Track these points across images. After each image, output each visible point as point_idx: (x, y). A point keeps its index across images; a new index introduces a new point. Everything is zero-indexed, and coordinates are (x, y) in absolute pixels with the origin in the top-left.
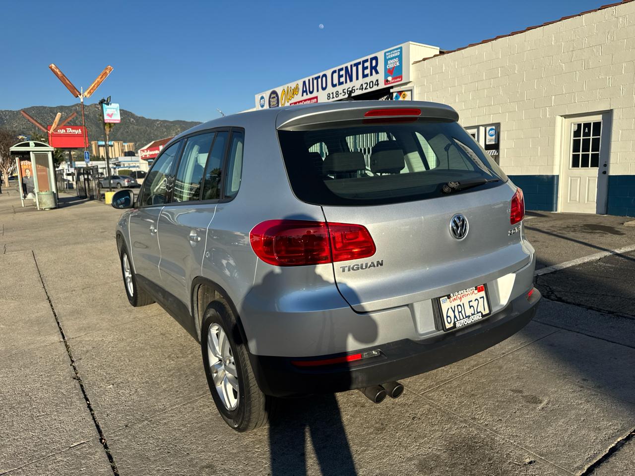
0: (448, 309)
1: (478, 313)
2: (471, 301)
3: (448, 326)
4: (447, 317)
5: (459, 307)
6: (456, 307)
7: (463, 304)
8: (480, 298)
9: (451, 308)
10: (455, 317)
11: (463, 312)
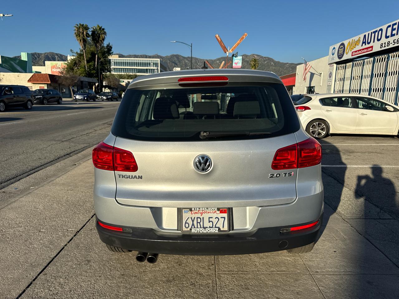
0: (189, 218)
1: (216, 227)
2: (212, 218)
3: (184, 229)
4: (186, 223)
5: (199, 219)
6: (196, 219)
7: (203, 218)
8: (221, 218)
9: (191, 218)
10: (193, 224)
11: (202, 223)
